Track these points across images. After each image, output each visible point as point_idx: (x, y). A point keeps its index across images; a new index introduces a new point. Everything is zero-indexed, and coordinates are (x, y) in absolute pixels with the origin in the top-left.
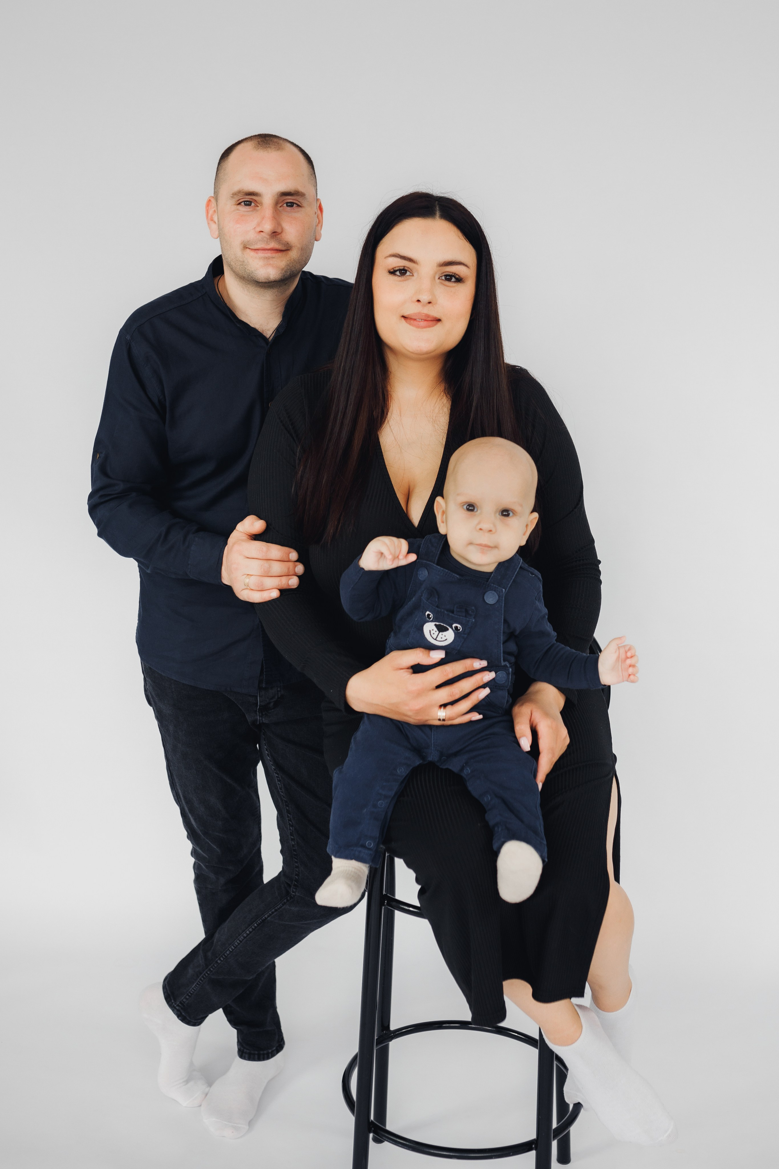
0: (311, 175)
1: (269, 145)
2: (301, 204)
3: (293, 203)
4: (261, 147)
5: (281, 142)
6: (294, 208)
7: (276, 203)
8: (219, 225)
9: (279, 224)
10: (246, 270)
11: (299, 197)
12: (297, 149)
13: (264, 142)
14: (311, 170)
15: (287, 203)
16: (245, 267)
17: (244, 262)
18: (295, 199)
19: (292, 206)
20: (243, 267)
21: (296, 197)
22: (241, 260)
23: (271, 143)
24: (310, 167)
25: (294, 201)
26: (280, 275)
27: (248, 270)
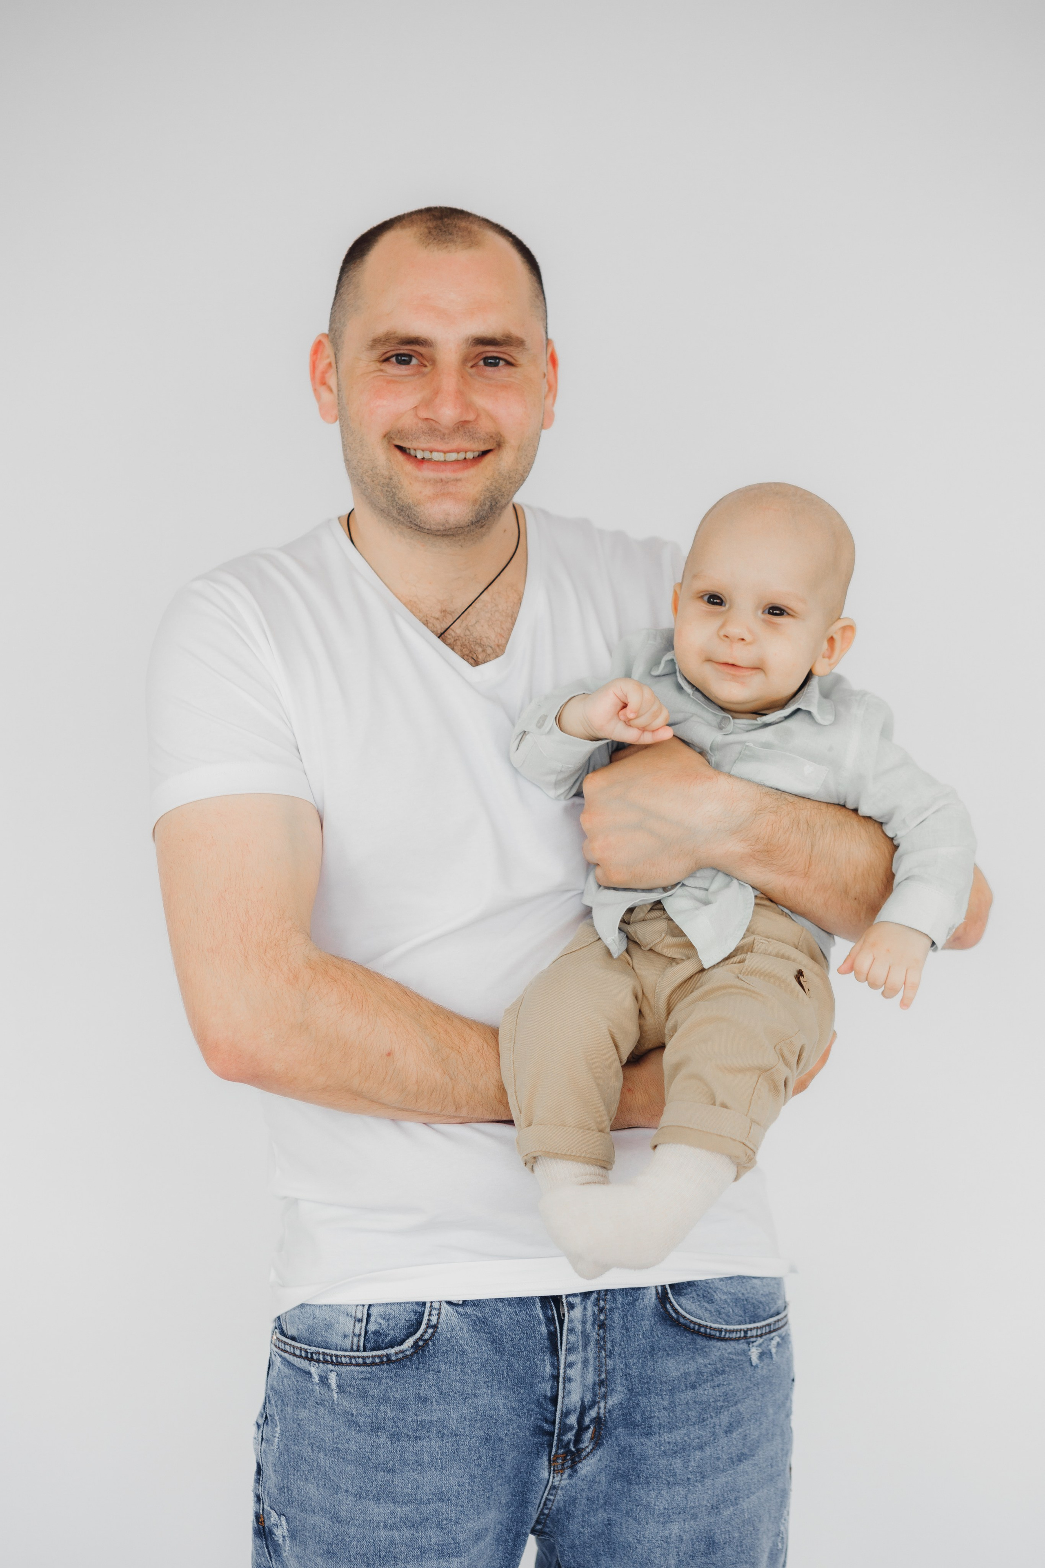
0: (537, 296)
1: (450, 237)
2: (514, 359)
3: (500, 359)
4: (435, 241)
5: (475, 227)
6: (501, 369)
7: (465, 360)
8: (339, 398)
9: (468, 406)
10: (396, 499)
11: (511, 348)
12: (508, 240)
13: (440, 230)
14: (537, 285)
15: (485, 359)
16: (394, 490)
17: (391, 479)
18: (502, 351)
19: (496, 365)
20: (389, 490)
21: (505, 348)
22: (386, 473)
23: (455, 232)
24: (535, 278)
25: (501, 356)
26: (470, 514)
27: (399, 499)
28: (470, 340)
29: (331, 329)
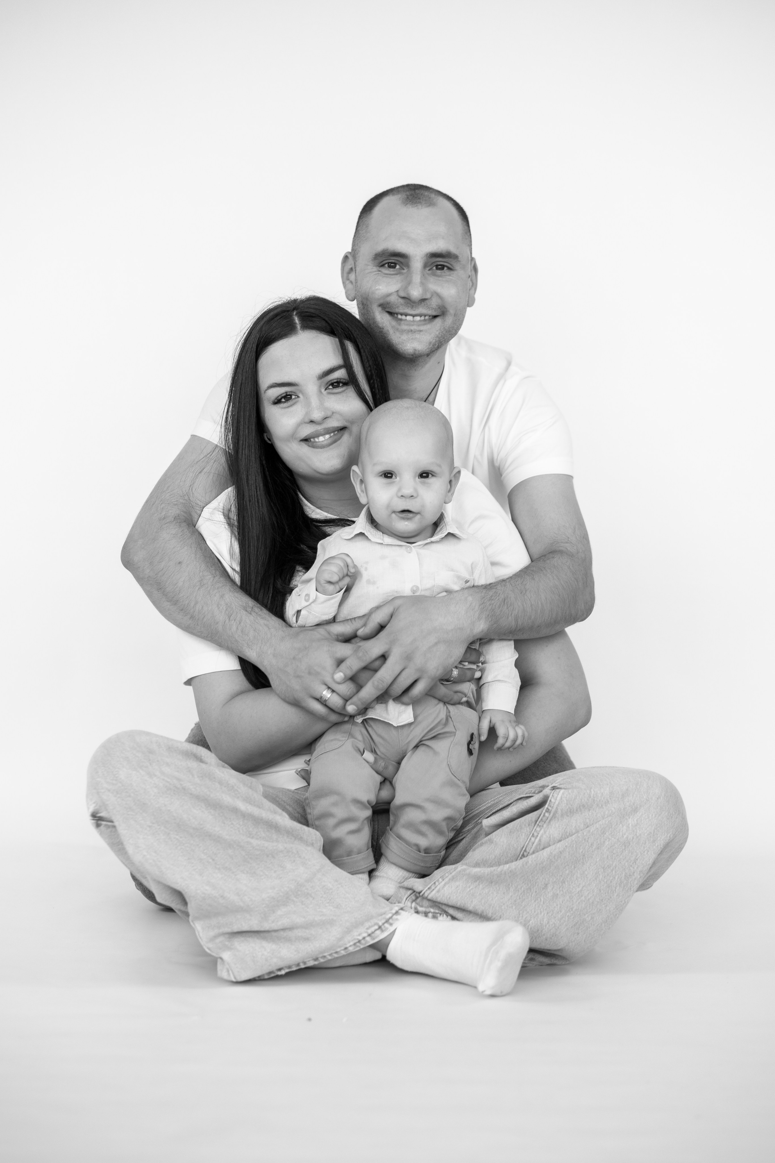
28: (428, 255)
29: (353, 250)
